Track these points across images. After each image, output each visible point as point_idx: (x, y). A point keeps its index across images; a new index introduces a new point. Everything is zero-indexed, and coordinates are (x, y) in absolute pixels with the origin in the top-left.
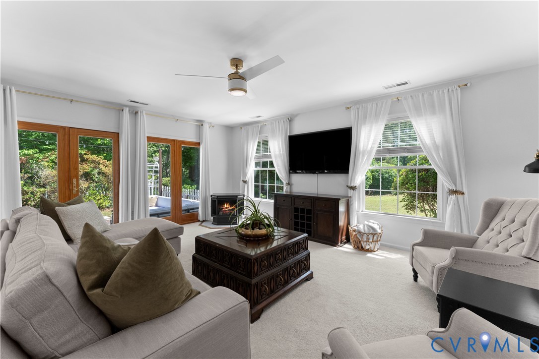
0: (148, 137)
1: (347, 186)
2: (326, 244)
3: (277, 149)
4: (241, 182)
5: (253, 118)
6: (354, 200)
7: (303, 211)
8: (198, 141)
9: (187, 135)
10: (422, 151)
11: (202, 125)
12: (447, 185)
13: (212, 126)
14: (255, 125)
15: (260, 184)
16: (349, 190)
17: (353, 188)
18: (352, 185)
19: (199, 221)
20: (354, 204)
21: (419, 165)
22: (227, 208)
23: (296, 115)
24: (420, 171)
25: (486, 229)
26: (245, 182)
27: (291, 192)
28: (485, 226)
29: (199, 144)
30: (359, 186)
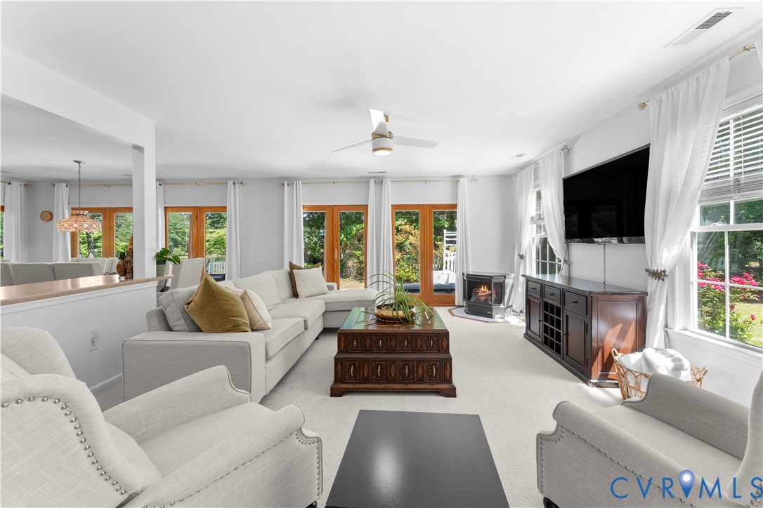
0: (392, 206)
1: (647, 270)
2: (575, 374)
4: (516, 256)
6: (656, 301)
7: (552, 308)
8: (454, 203)
9: (440, 197)
11: (458, 182)
13: (473, 179)
14: (528, 168)
15: (540, 261)
16: (650, 279)
17: (659, 275)
18: (657, 268)
19: (455, 306)
20: (655, 310)
22: (484, 292)
26: (522, 257)
27: (569, 277)
29: (455, 206)
30: (673, 271)
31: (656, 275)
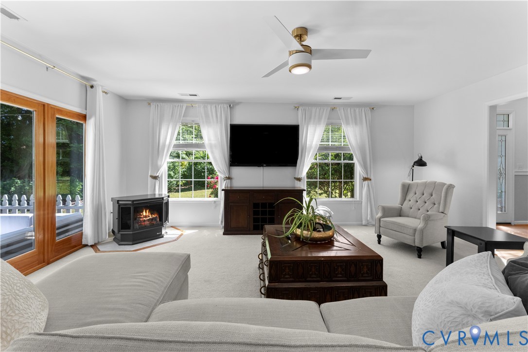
3: (212, 138)
4: (149, 177)
5: (182, 95)
7: (264, 205)
8: (84, 113)
10: (350, 150)
11: (92, 87)
12: (363, 174)
13: (105, 92)
14: (177, 104)
15: (193, 180)
16: (296, 181)
18: (299, 177)
21: (343, 160)
22: (146, 217)
23: (238, 103)
24: (332, 164)
25: (405, 200)
26: (155, 178)
27: (231, 187)
28: (404, 198)
31: (299, 179)
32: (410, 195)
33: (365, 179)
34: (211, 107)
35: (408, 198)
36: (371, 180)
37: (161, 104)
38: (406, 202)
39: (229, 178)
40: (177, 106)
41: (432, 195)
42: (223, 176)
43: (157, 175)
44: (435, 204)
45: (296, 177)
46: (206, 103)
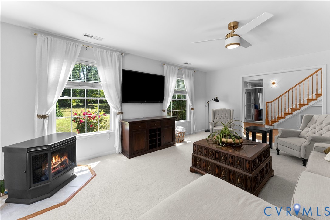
10: (184, 93)
12: (191, 106)
24: (178, 101)
26: (43, 117)
28: (214, 117)
31: (164, 111)
32: (217, 116)
33: (192, 109)
34: (106, 52)
35: (216, 117)
36: (193, 109)
37: (52, 38)
38: (215, 119)
39: (121, 113)
40: (72, 44)
41: (226, 115)
42: (116, 111)
43: (46, 114)
44: (228, 119)
45: (163, 109)
46: (103, 48)
